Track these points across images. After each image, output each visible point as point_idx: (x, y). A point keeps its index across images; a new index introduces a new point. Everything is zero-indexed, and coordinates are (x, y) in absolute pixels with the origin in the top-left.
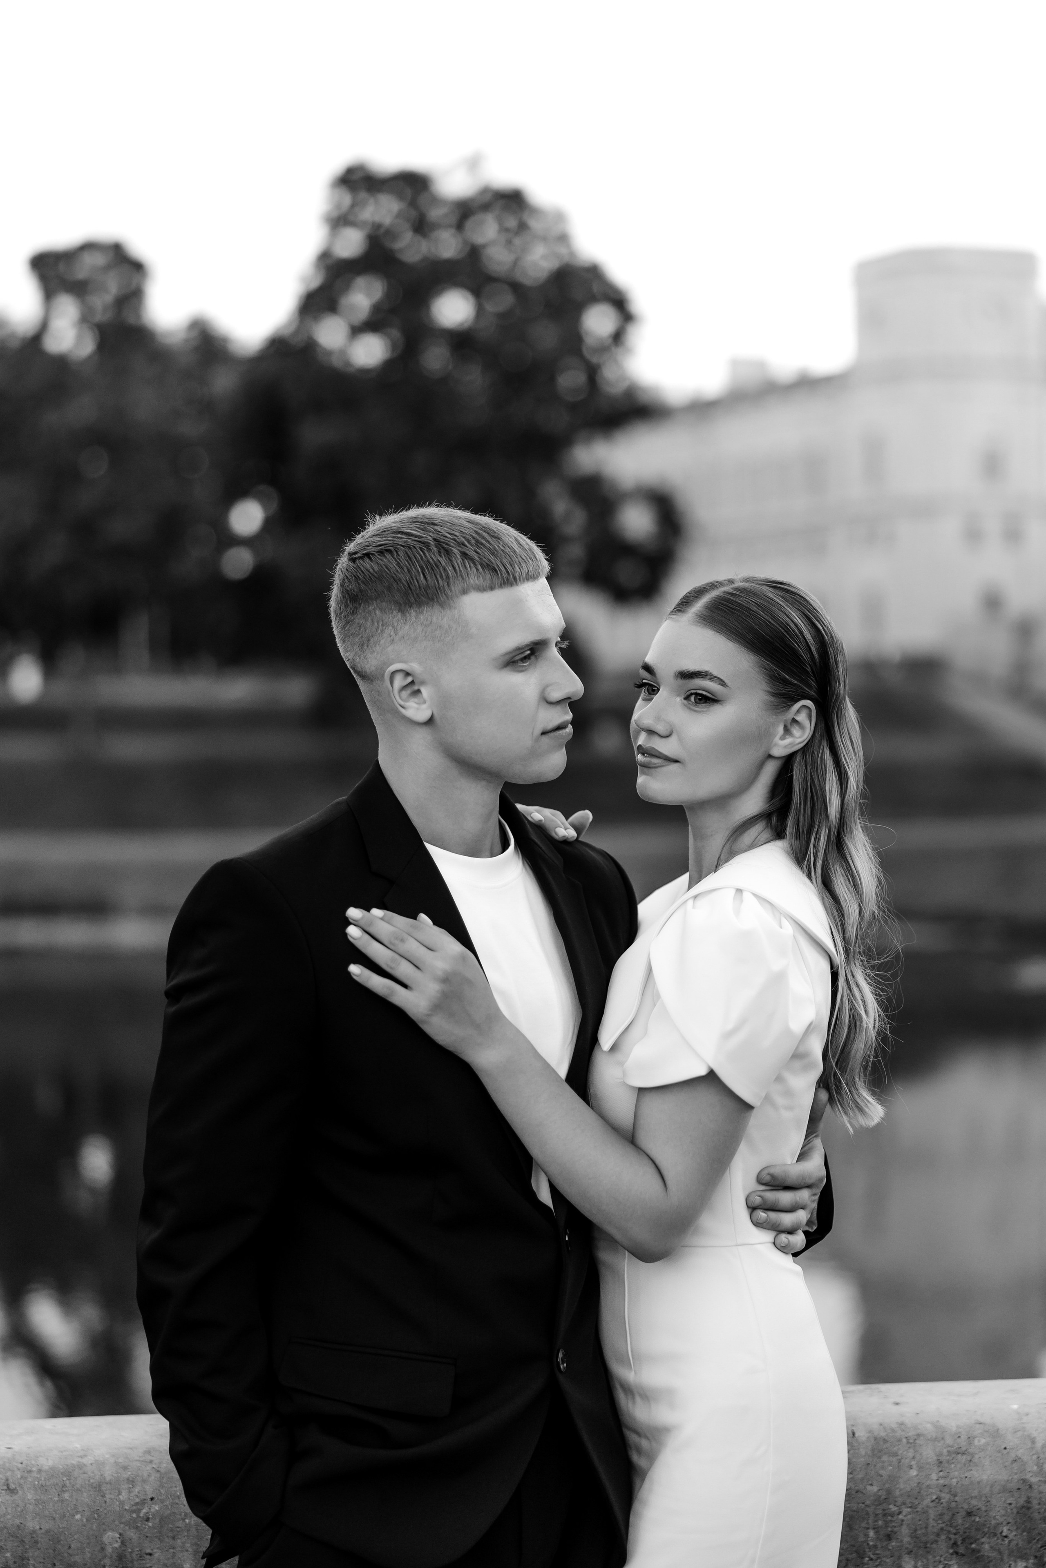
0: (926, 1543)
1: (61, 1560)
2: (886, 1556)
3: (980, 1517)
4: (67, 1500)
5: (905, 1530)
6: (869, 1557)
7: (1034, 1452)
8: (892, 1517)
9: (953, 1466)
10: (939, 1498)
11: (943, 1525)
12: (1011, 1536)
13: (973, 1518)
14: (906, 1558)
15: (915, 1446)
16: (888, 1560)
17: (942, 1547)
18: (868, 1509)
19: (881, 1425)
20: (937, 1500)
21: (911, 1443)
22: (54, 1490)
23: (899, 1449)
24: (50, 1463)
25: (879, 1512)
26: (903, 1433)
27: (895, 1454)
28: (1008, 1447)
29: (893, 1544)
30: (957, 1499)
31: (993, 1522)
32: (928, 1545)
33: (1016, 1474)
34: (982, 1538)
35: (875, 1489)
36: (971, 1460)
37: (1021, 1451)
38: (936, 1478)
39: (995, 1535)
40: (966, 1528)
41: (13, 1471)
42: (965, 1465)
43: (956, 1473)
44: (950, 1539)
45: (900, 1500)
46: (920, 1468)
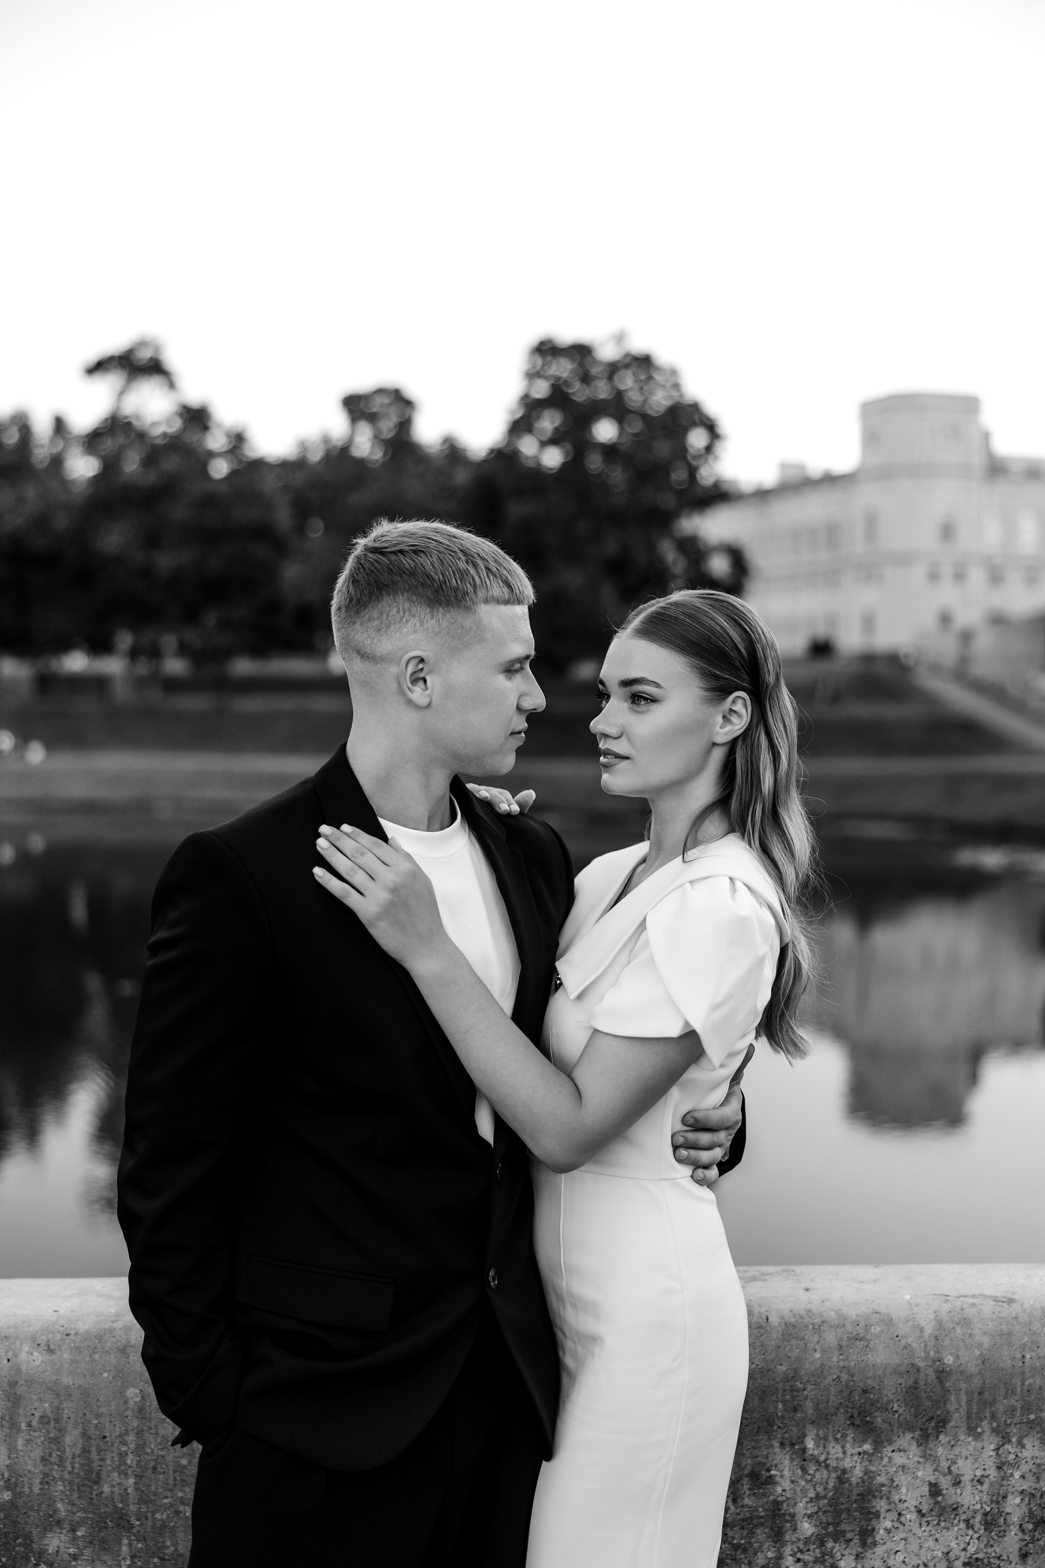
0: (827, 1415)
1: (91, 1411)
2: (792, 1426)
3: (874, 1395)
4: (97, 1360)
5: (809, 1404)
6: (778, 1426)
7: (922, 1340)
8: (798, 1392)
9: (851, 1350)
10: (839, 1377)
11: (842, 1400)
12: (901, 1411)
13: (868, 1395)
14: (810, 1427)
15: (819, 1332)
16: (794, 1429)
17: (841, 1419)
18: (778, 1385)
19: (791, 1311)
20: (837, 1380)
21: (816, 1329)
22: (87, 1351)
23: (805, 1334)
24: (86, 1327)
25: (787, 1388)
26: (810, 1320)
27: (803, 1339)
28: (899, 1335)
29: (799, 1415)
30: (854, 1378)
31: (885, 1399)
32: (829, 1417)
33: (906, 1359)
34: (876, 1412)
35: (784, 1368)
36: (867, 1346)
37: (911, 1339)
38: (837, 1361)
39: (887, 1409)
40: (861, 1404)
41: (54, 1333)
42: (862, 1349)
43: (854, 1357)
44: (848, 1412)
45: (805, 1379)
46: (823, 1352)
